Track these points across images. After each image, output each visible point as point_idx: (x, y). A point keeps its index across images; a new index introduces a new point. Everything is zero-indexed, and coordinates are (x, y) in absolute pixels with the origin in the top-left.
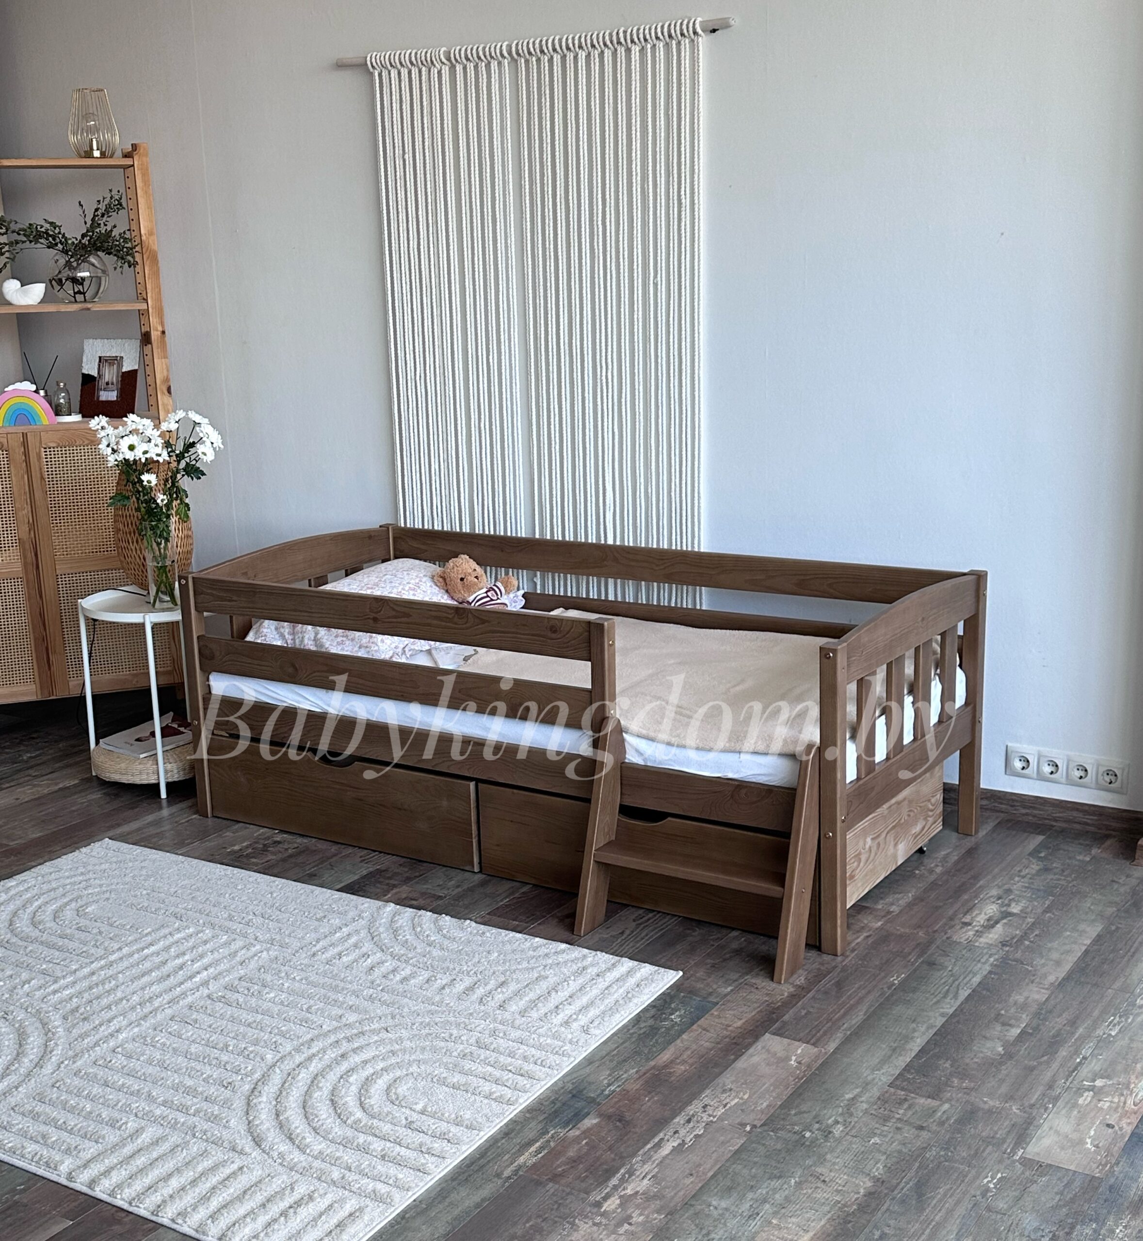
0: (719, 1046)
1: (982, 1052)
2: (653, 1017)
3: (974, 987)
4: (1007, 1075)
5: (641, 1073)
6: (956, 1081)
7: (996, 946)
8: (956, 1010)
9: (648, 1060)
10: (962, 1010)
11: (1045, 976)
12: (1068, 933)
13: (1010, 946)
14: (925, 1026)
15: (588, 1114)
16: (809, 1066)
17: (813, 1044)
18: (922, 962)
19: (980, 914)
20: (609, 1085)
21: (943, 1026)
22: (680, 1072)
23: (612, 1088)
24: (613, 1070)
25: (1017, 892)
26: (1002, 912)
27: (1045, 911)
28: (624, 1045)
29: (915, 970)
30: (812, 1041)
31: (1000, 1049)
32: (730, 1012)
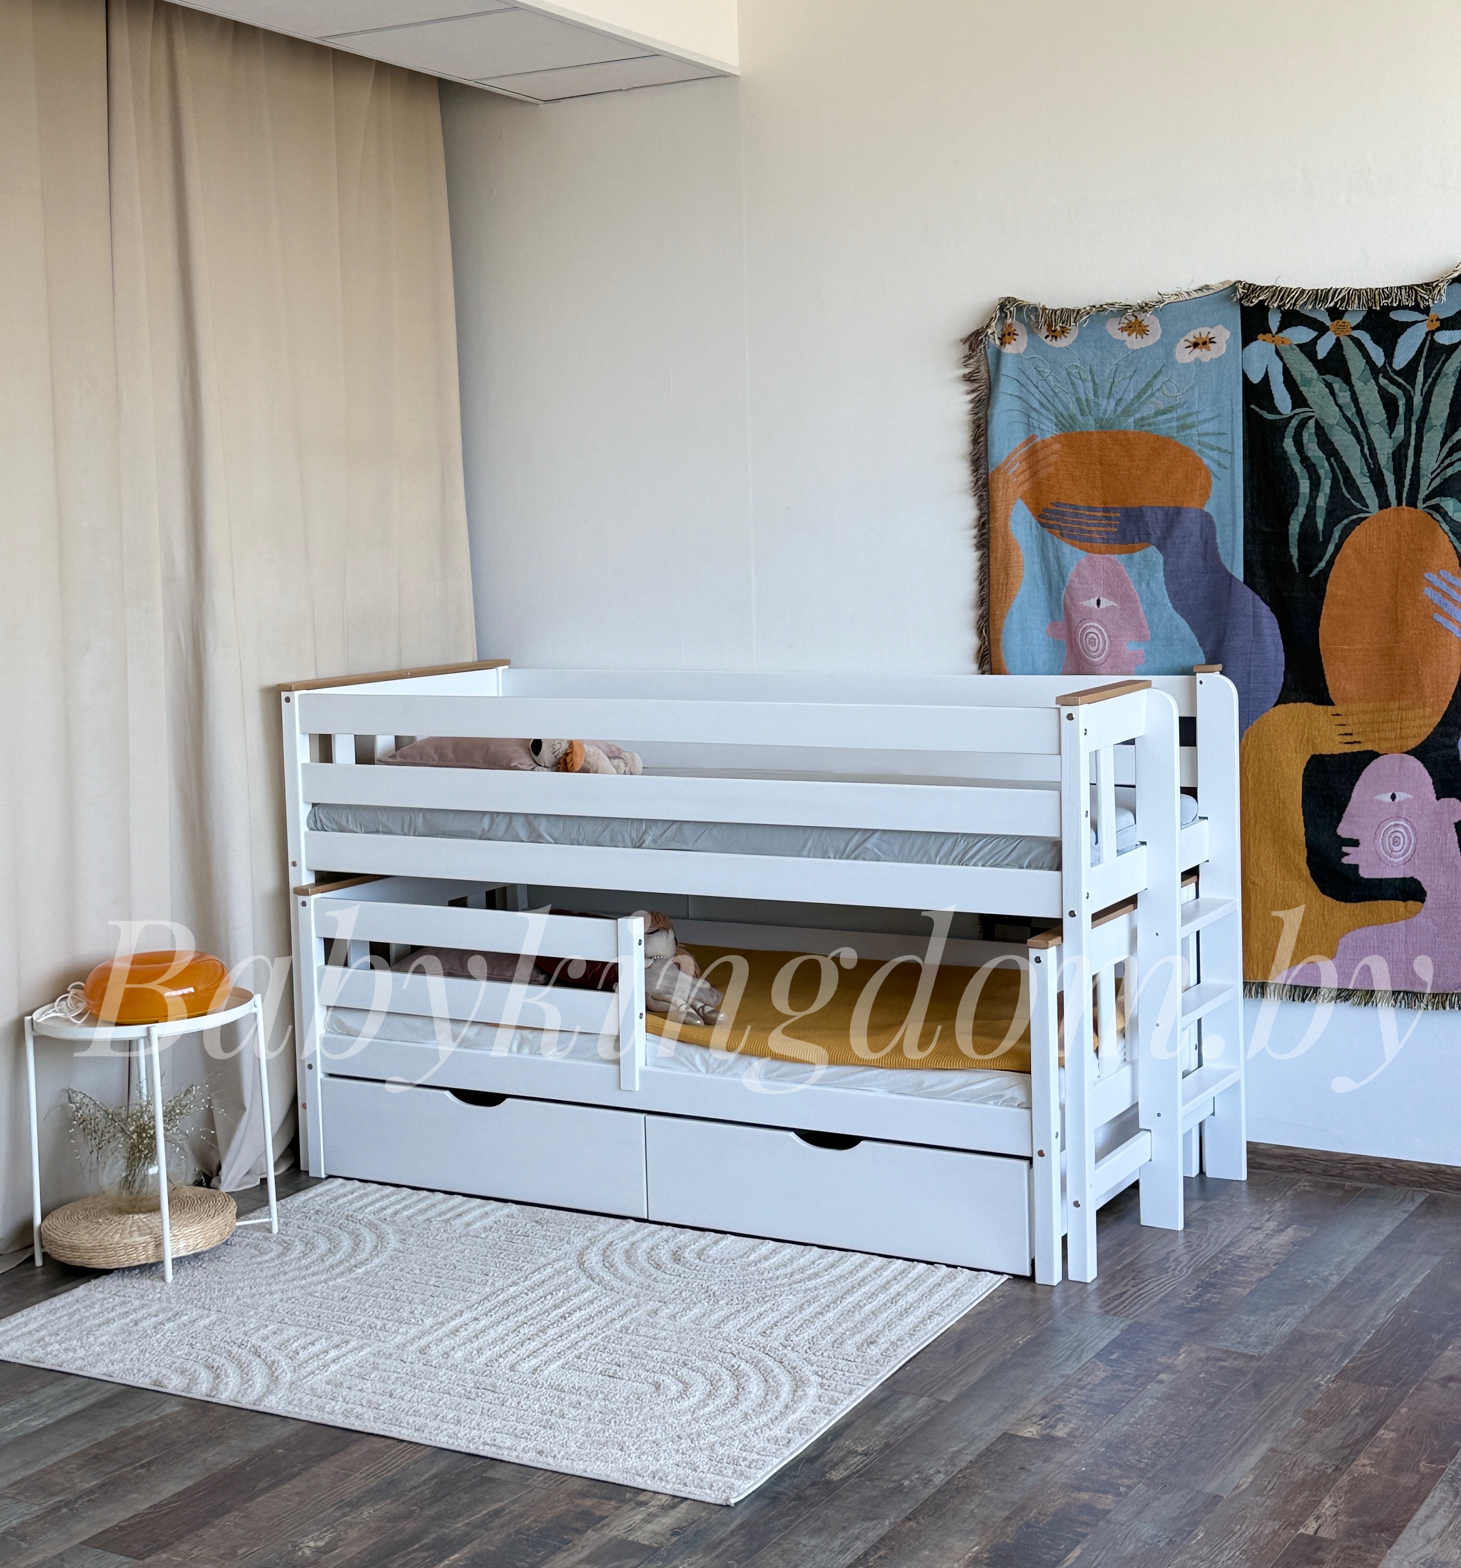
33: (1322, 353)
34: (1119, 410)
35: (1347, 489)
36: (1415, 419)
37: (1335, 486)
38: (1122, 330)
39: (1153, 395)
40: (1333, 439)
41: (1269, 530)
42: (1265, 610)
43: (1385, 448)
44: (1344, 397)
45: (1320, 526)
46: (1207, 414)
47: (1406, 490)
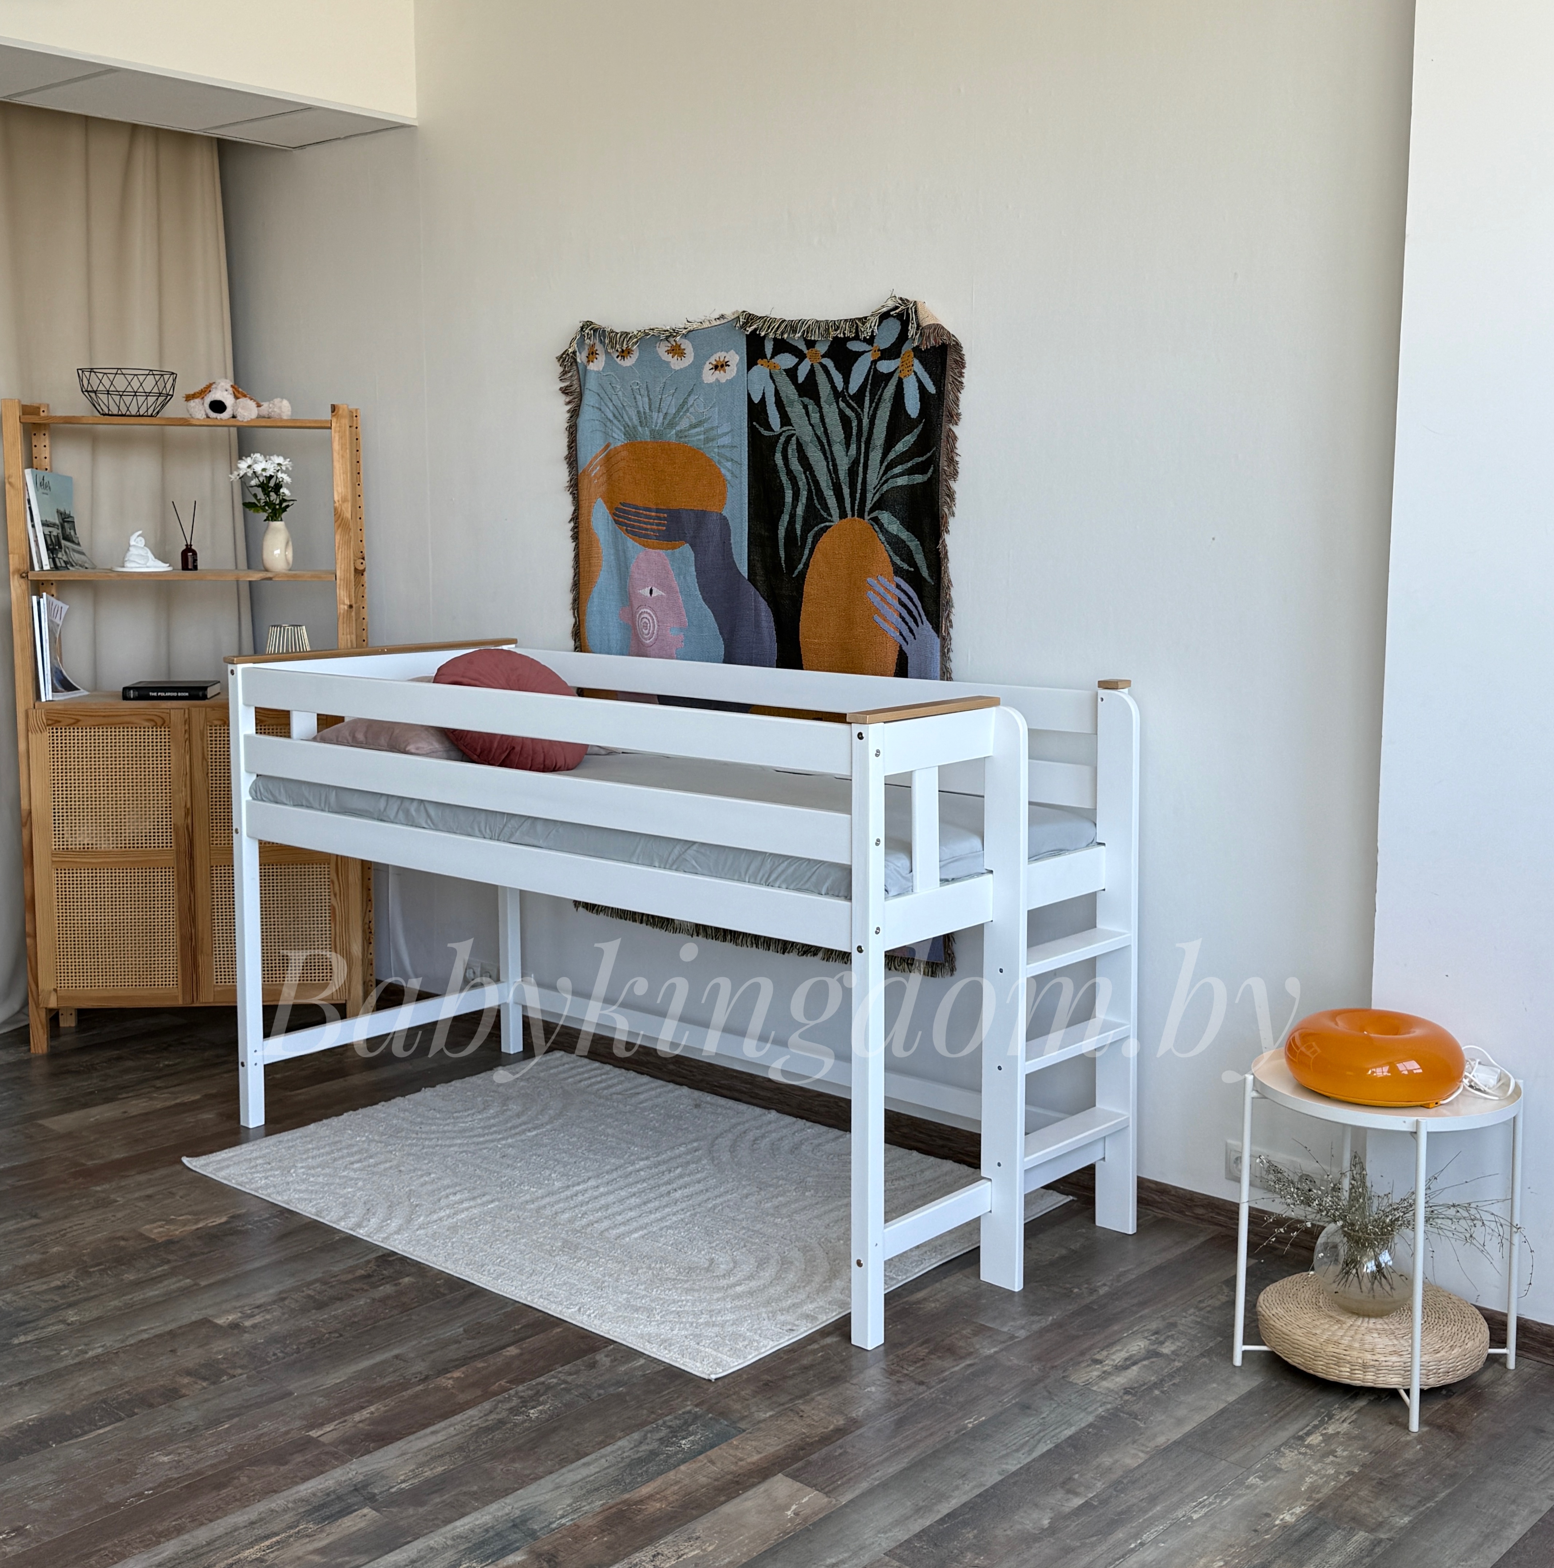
0: (716, 1483)
1: (1021, 1523)
2: (660, 1439)
3: (1059, 1441)
4: (1035, 1555)
5: (605, 1507)
6: (969, 1555)
7: (1117, 1393)
8: (1021, 1468)
9: (625, 1491)
10: (1029, 1469)
11: (1155, 1436)
12: (1215, 1385)
13: (1134, 1395)
14: (971, 1484)
15: (518, 1549)
16: (805, 1520)
17: (827, 1494)
18: (1017, 1403)
19: (1121, 1350)
20: (562, 1517)
21: (993, 1487)
22: (652, 1510)
23: (563, 1521)
24: (576, 1499)
25: (1181, 1328)
26: (1148, 1352)
27: (1203, 1355)
28: (608, 1470)
29: (1001, 1413)
30: (827, 1490)
31: (1046, 1522)
32: (754, 1443)
33: (801, 379)
34: (666, 422)
35: (818, 500)
36: (863, 439)
37: (810, 498)
38: (668, 352)
39: (688, 410)
40: (809, 454)
41: (766, 534)
42: (763, 605)
43: (843, 465)
44: (815, 417)
45: (799, 532)
46: (725, 428)
47: (857, 502)
